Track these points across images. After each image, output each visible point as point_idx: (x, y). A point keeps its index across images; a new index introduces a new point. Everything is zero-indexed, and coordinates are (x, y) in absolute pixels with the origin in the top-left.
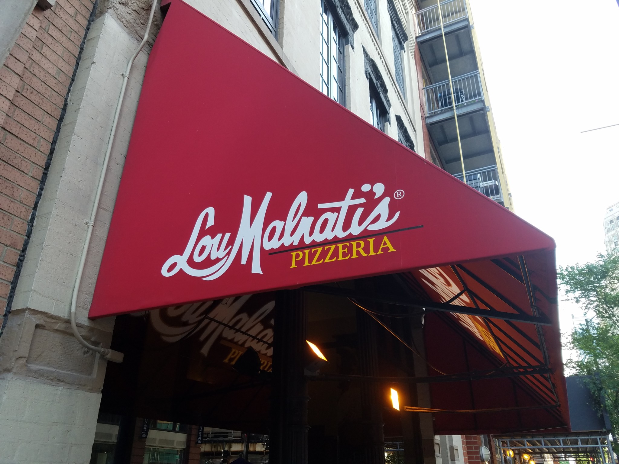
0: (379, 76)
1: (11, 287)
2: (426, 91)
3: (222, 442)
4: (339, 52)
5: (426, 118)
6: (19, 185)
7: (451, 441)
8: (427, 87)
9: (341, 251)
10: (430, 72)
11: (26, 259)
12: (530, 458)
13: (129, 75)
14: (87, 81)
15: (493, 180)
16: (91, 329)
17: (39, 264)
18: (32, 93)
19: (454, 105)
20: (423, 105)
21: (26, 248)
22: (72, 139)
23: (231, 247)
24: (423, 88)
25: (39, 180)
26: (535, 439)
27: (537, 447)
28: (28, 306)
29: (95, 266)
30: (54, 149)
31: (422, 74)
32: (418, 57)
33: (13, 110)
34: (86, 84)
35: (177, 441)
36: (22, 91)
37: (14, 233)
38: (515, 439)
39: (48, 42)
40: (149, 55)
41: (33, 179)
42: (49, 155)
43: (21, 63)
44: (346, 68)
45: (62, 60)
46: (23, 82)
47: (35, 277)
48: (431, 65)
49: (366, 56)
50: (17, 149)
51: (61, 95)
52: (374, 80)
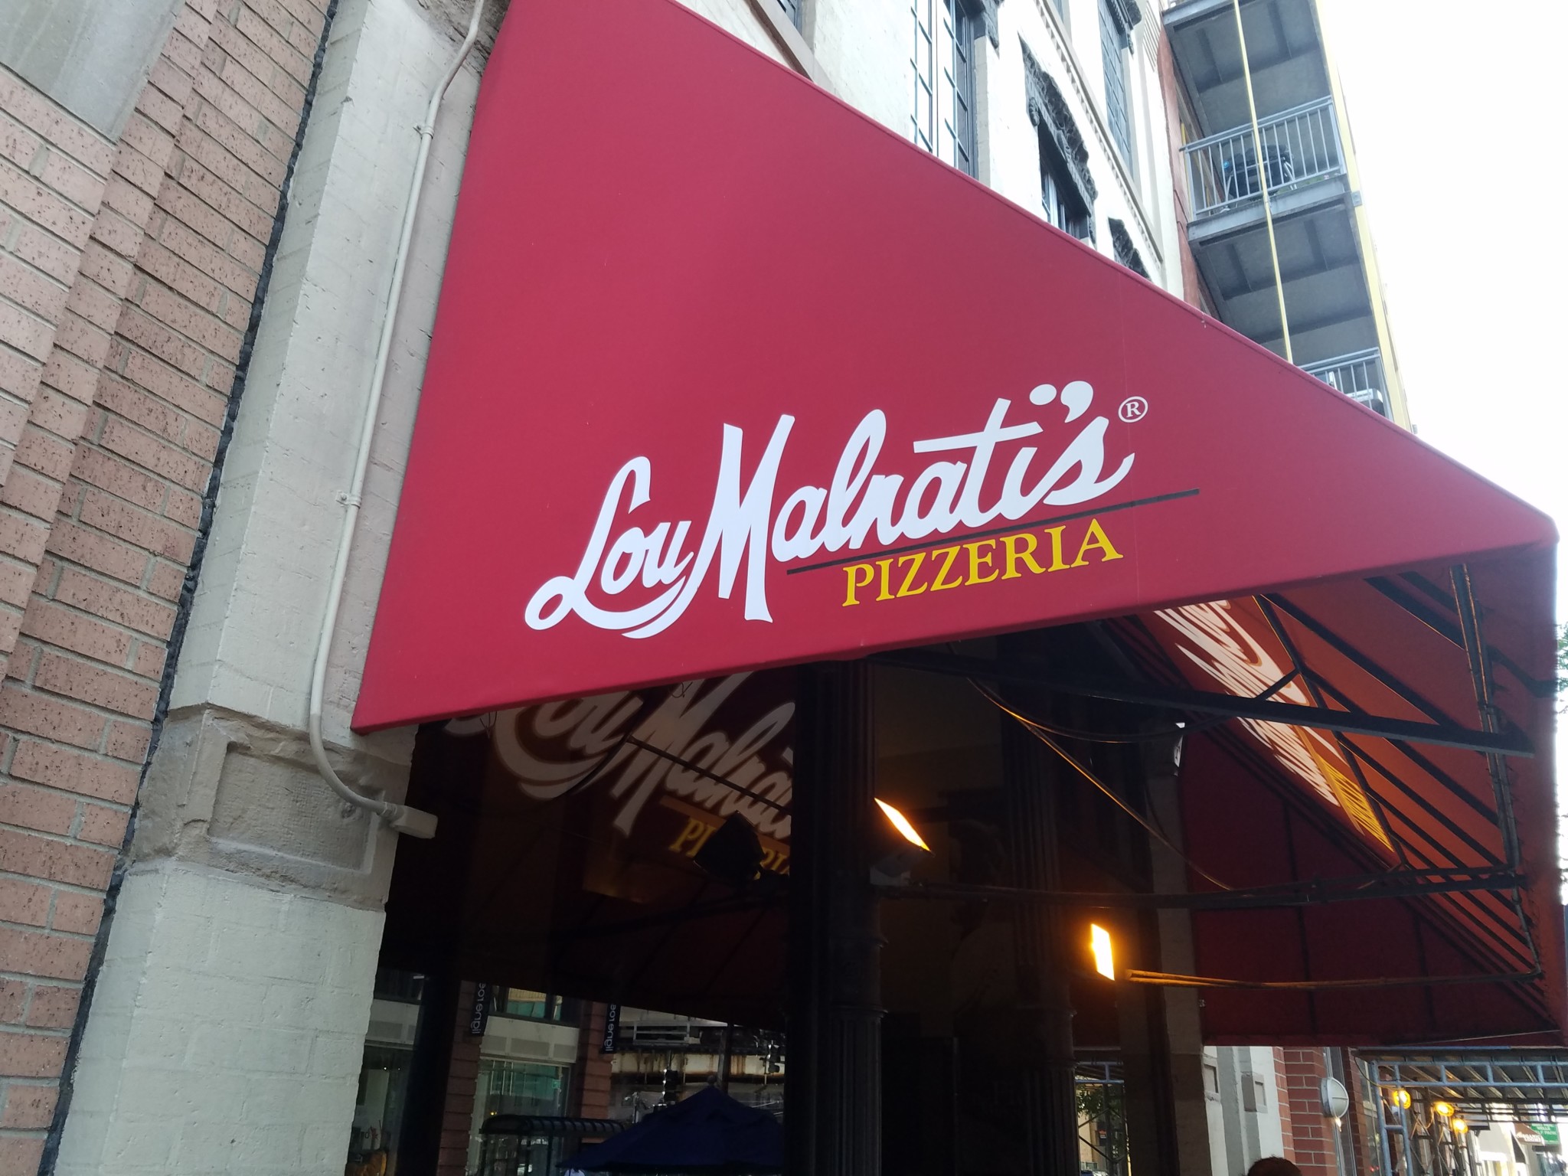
0: (1064, 119)
1: (169, 653)
2: (1188, 155)
3: (663, 1051)
4: (960, 57)
5: (1189, 226)
6: (178, 407)
7: (1246, 1061)
8: (1193, 143)
9: (974, 561)
10: (1199, 105)
11: (200, 586)
12: (1453, 1112)
13: (434, 128)
14: (334, 146)
15: (1370, 387)
16: (358, 758)
17: (232, 597)
18: (202, 179)
19: (1265, 191)
20: (1182, 192)
21: (200, 560)
22: (302, 292)
23: (692, 554)
24: (1181, 146)
25: (226, 395)
26: (1469, 1064)
27: (1474, 1084)
28: (208, 698)
29: (365, 604)
30: (259, 316)
31: (1177, 110)
32: (1168, 65)
33: (159, 221)
34: (331, 153)
35: (556, 1046)
36: (180, 174)
37: (171, 524)
38: (1415, 1060)
39: (236, 50)
40: (481, 76)
41: (211, 392)
42: (246, 334)
43: (175, 105)
44: (979, 98)
45: (272, 95)
46: (180, 152)
47: (224, 630)
48: (1202, 87)
49: (1029, 64)
50: (171, 317)
51: (272, 184)
52: (1052, 129)
